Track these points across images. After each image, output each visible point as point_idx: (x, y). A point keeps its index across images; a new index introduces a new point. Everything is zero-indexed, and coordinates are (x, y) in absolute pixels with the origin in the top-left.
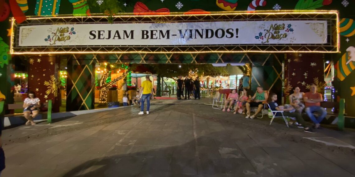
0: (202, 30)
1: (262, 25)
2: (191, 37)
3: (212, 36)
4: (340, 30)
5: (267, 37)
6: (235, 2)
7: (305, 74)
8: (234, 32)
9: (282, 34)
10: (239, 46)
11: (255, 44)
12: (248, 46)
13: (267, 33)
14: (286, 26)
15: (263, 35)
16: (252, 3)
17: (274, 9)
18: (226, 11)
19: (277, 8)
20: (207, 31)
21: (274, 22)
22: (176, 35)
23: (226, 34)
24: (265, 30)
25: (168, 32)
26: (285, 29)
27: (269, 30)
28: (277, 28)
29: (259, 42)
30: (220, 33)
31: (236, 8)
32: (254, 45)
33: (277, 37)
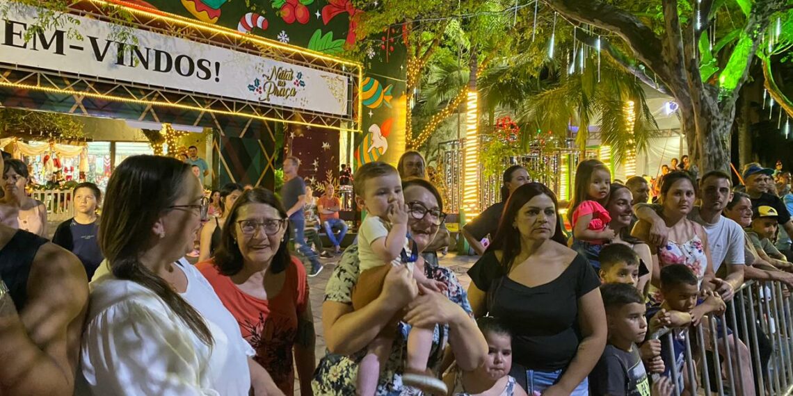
0: (148, 49)
1: (260, 64)
2: (120, 61)
3: (168, 69)
4: (363, 96)
5: (267, 89)
6: (217, 7)
7: (315, 163)
8: (212, 69)
9: (288, 89)
10: (221, 99)
11: (249, 101)
12: (237, 103)
13: (267, 82)
14: (295, 75)
15: (261, 85)
16: (245, 18)
17: (279, 40)
18: (199, 20)
19: (283, 38)
20: (158, 53)
21: (279, 64)
22: (82, 49)
23: (197, 69)
24: (264, 75)
25: (59, 35)
26: (294, 80)
27: (270, 76)
28: (282, 75)
29: (253, 97)
30: (185, 64)
31: (218, 21)
32: (247, 103)
33: (282, 93)
